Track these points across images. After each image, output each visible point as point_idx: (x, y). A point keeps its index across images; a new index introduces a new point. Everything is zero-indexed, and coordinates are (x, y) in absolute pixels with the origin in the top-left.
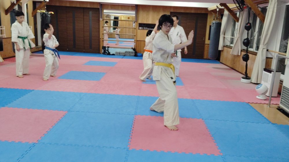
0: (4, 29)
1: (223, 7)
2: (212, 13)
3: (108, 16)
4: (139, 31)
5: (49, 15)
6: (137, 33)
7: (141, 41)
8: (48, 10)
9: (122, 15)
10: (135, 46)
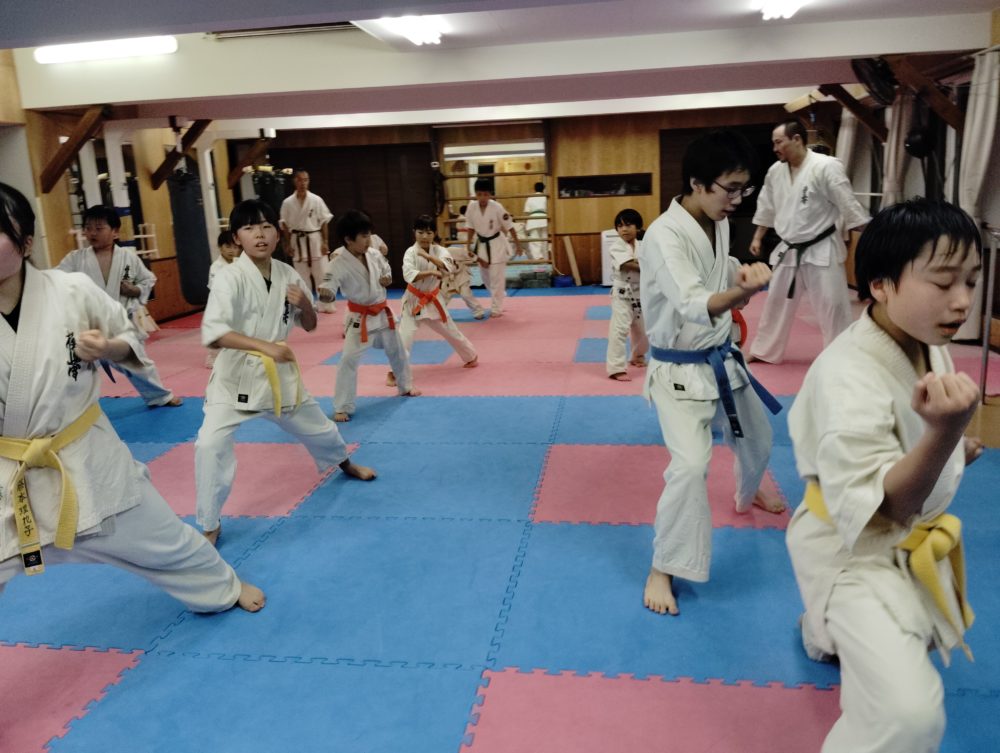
1: (831, 98)
3: (461, 166)
4: (560, 203)
5: (281, 179)
6: (554, 210)
7: (570, 235)
8: (278, 166)
9: (504, 159)
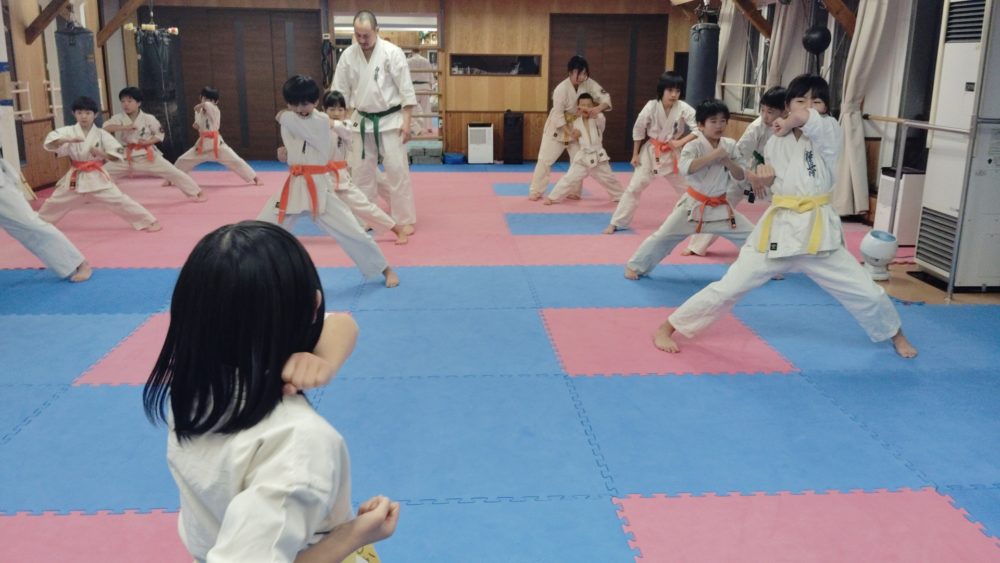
0: (26, 93)
2: (685, 12)
4: (452, 80)
5: (166, 39)
6: (445, 86)
7: (461, 112)
8: (162, 25)
10: (441, 130)
